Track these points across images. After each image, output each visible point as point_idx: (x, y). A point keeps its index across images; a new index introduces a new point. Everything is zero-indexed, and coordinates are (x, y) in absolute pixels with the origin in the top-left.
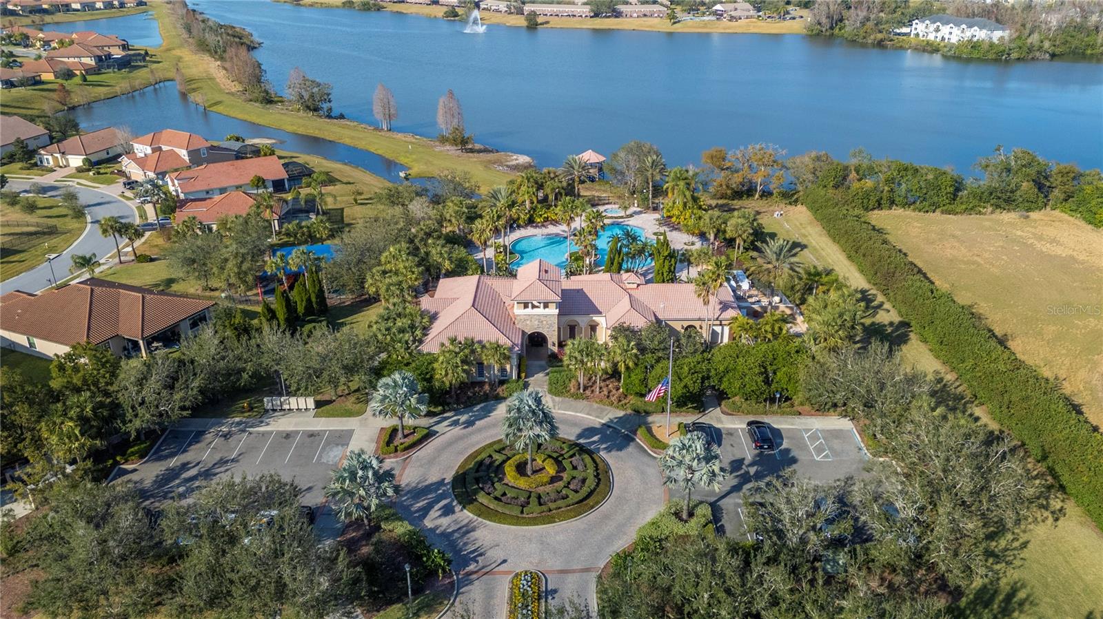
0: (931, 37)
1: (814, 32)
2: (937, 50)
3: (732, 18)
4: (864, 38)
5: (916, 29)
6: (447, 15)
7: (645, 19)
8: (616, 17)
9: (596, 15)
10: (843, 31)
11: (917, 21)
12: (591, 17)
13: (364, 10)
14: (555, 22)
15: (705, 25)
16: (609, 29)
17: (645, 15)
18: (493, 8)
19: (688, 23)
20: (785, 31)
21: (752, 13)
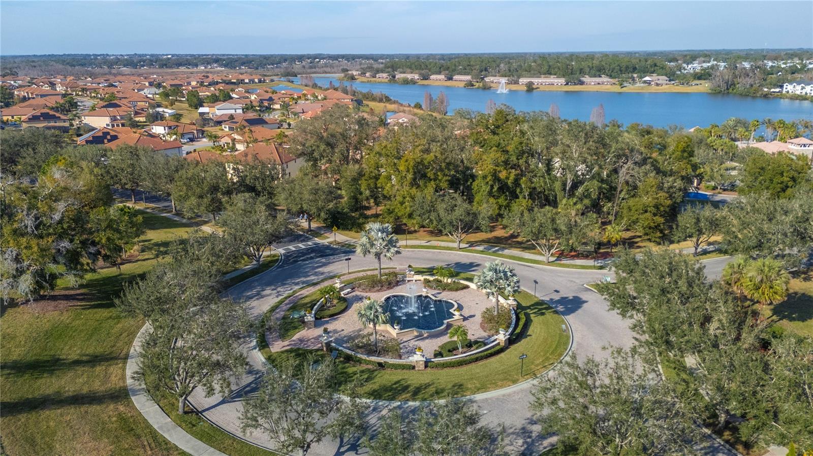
0: (798, 92)
1: (717, 91)
2: (806, 99)
3: (657, 85)
4: (754, 93)
5: (786, 88)
6: (467, 85)
7: (599, 86)
8: (581, 84)
9: (567, 84)
10: (735, 91)
11: (787, 84)
12: (565, 85)
13: (404, 84)
15: (642, 88)
17: (599, 84)
18: (495, 81)
19: (629, 88)
20: (696, 91)
21: (668, 82)
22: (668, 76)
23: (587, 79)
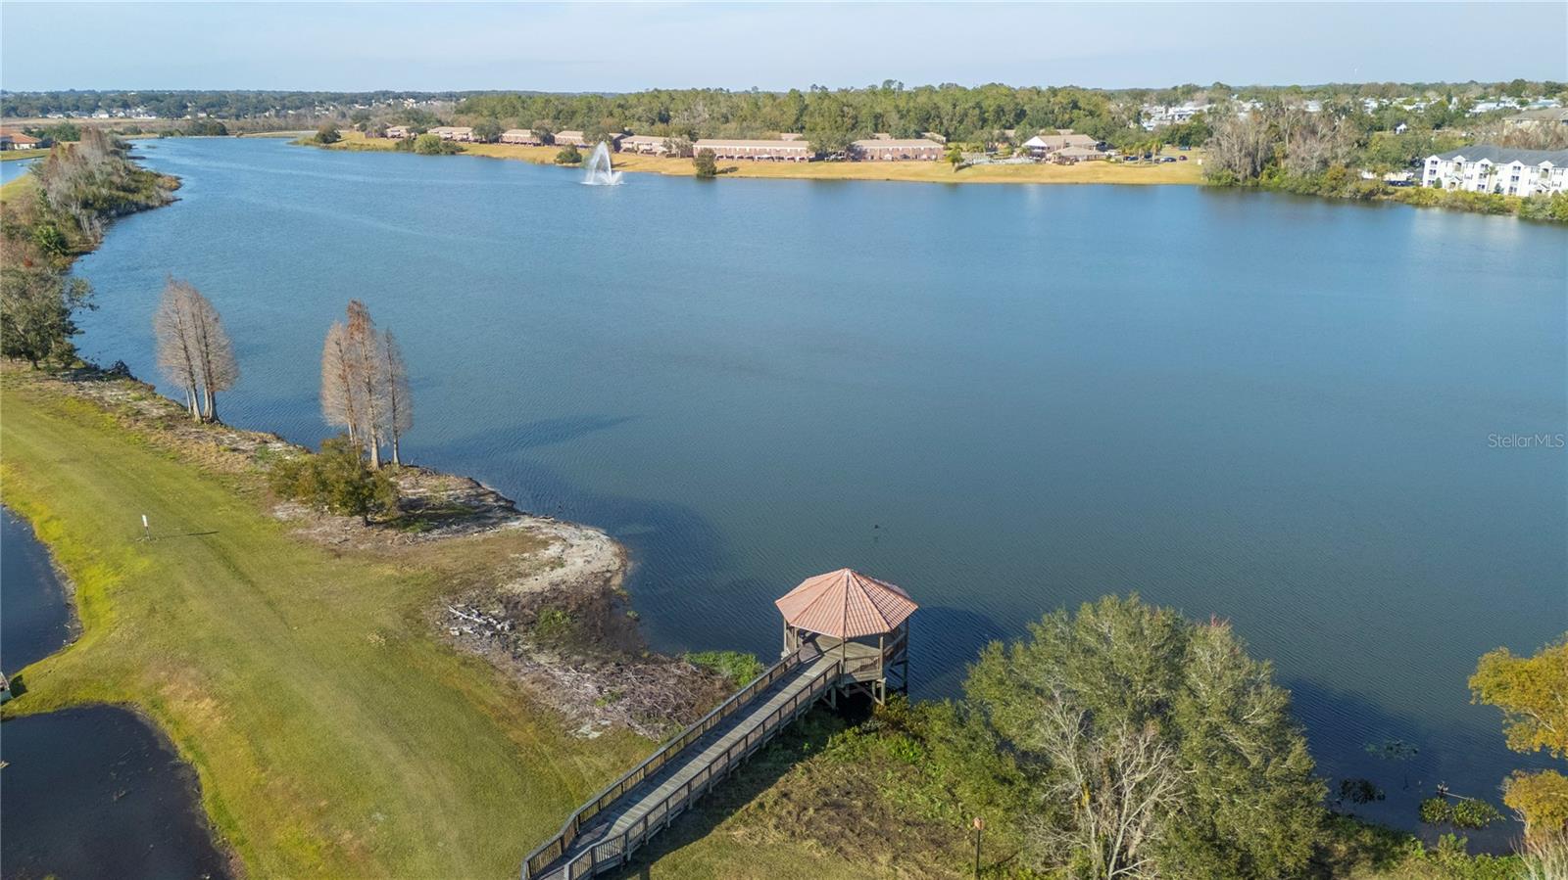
0: (1472, 186)
1: (1223, 181)
2: (1502, 210)
3: (1062, 160)
4: (1334, 189)
5: (1432, 172)
6: (562, 159)
7: (905, 162)
8: (854, 159)
9: (820, 157)
10: (1276, 179)
11: (1434, 158)
12: (811, 160)
13: (430, 153)
14: (746, 169)
15: (1017, 171)
16: (844, 179)
17: (905, 157)
18: (642, 148)
19: (984, 169)
20: (1164, 180)
21: (1094, 152)
22: (1101, 134)
23: (882, 145)
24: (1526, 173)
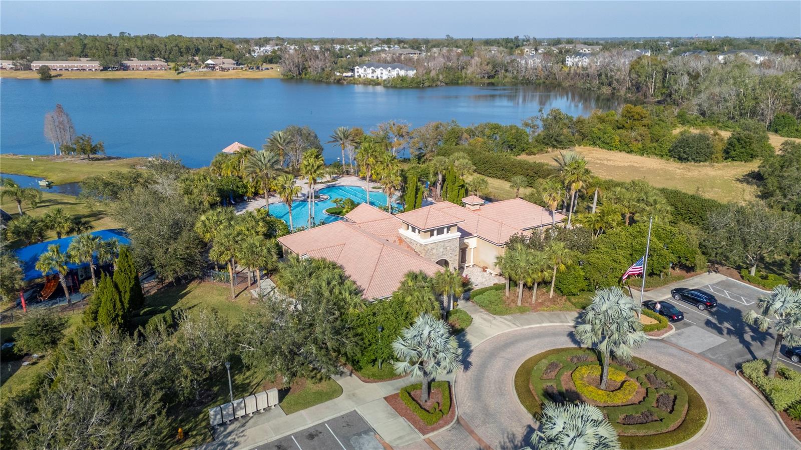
0: (370, 76)
1: (289, 77)
2: (378, 84)
3: (223, 69)
4: (327, 78)
5: (358, 72)
7: (150, 71)
8: (124, 70)
9: (105, 69)
10: (308, 76)
11: (357, 67)
12: (101, 70)
14: (66, 75)
15: (205, 74)
16: (123, 79)
17: (150, 69)
19: (189, 74)
20: (266, 77)
21: (235, 66)
22: (236, 59)
23: (134, 63)
24: (384, 72)
